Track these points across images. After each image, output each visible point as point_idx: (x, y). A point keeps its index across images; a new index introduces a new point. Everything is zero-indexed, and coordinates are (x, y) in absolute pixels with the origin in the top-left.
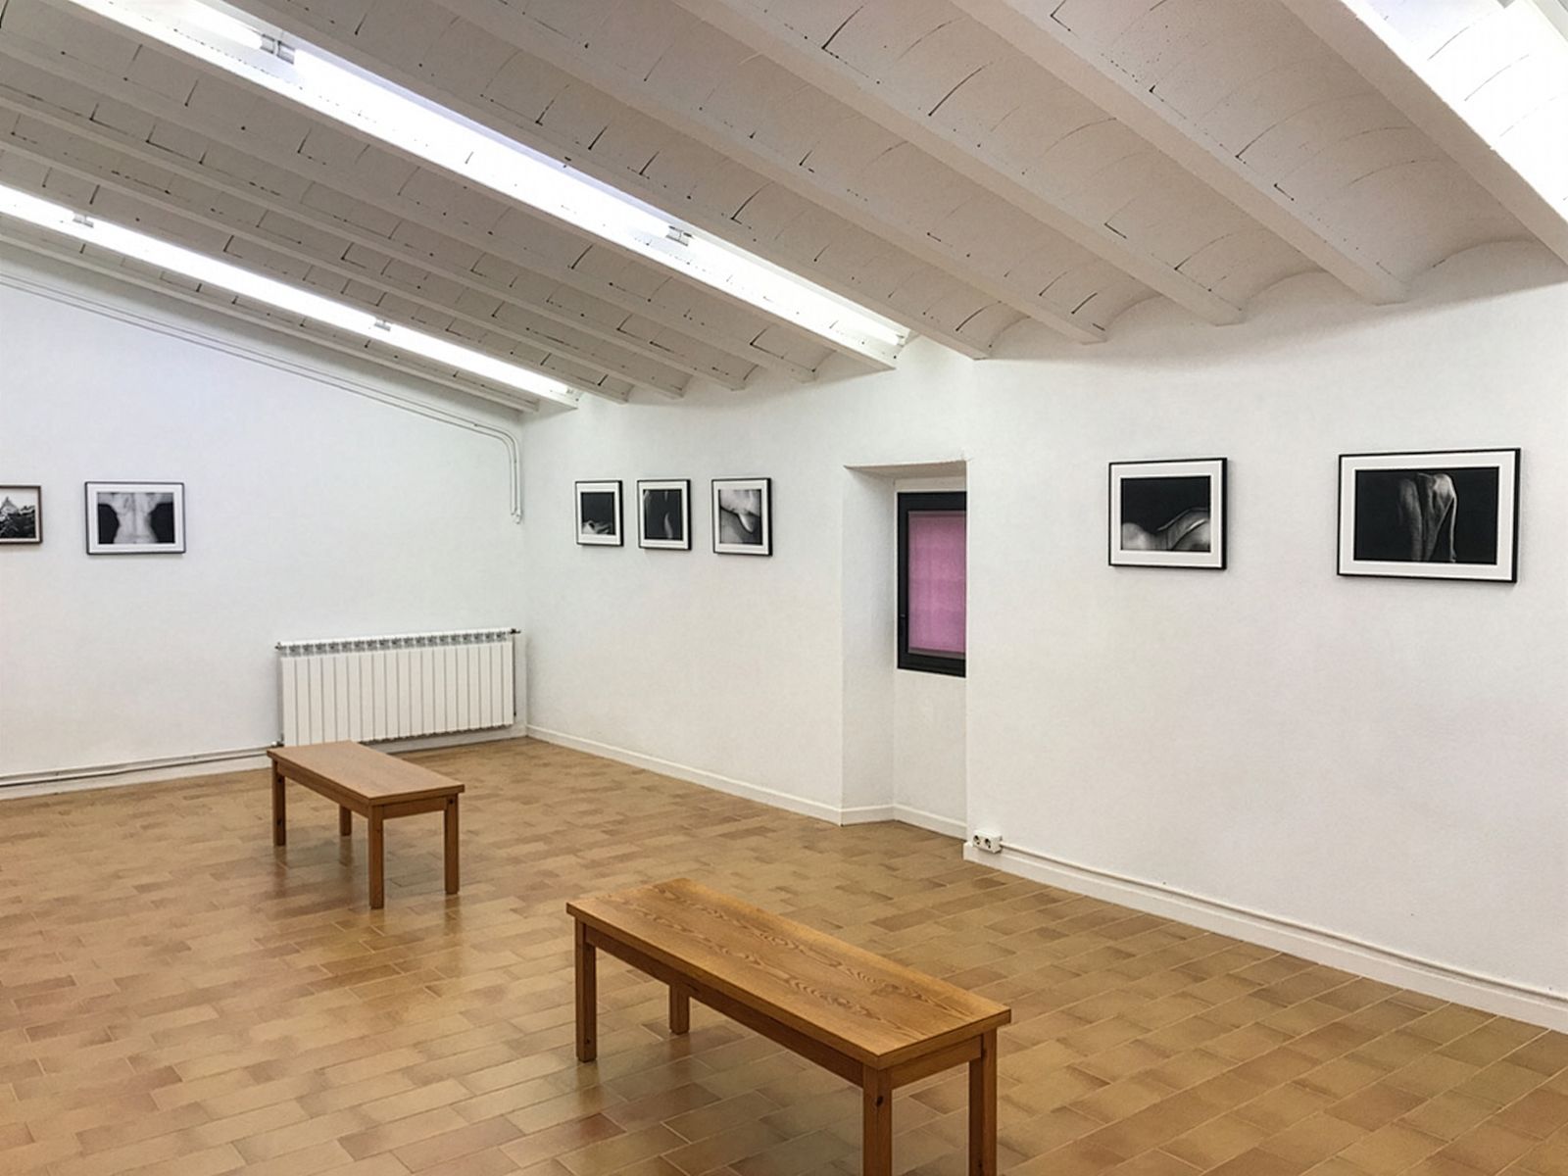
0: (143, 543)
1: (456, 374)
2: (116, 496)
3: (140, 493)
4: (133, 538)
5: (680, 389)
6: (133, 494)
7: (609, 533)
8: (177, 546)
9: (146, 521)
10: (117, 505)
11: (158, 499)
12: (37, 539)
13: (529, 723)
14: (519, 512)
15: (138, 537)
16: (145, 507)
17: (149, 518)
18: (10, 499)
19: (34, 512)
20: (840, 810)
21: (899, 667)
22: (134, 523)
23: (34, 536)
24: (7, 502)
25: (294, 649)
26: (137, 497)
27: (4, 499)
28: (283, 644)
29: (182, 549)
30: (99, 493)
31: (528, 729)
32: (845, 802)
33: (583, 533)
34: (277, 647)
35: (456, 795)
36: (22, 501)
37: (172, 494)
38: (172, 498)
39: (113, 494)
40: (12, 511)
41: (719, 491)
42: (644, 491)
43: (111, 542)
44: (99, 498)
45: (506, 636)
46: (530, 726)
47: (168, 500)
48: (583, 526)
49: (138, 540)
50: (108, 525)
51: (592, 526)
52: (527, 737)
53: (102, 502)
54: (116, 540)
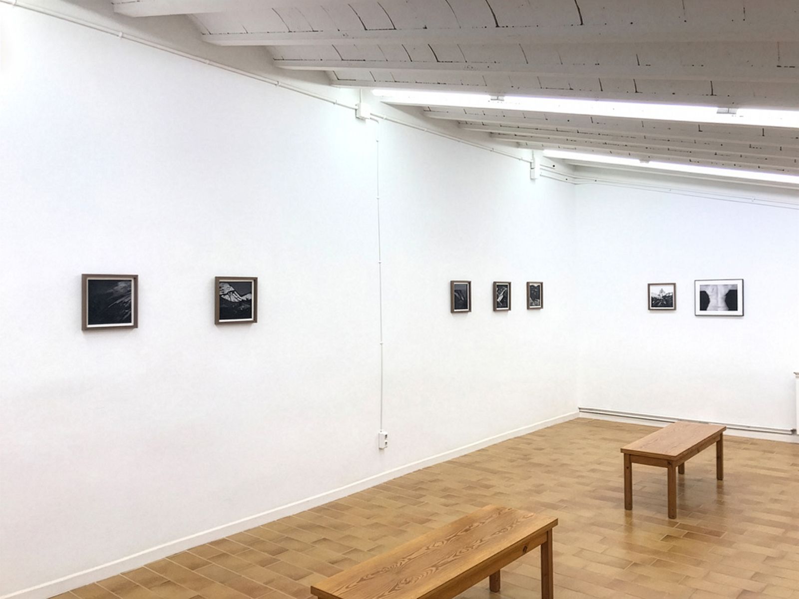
0: (720, 310)
2: (708, 287)
3: (720, 285)
4: (716, 308)
6: (716, 285)
9: (722, 298)
10: (709, 292)
11: (730, 288)
12: (674, 308)
15: (719, 307)
16: (723, 292)
17: (724, 297)
18: (663, 289)
19: (672, 295)
22: (717, 301)
23: (672, 306)
24: (662, 291)
26: (719, 287)
27: (660, 289)
29: (741, 314)
30: (701, 286)
34: (795, 373)
36: (668, 290)
37: (737, 285)
38: (737, 287)
40: (664, 295)
43: (706, 310)
44: (701, 289)
47: (735, 289)
49: (719, 309)
50: (705, 301)
53: (702, 290)
54: (708, 308)
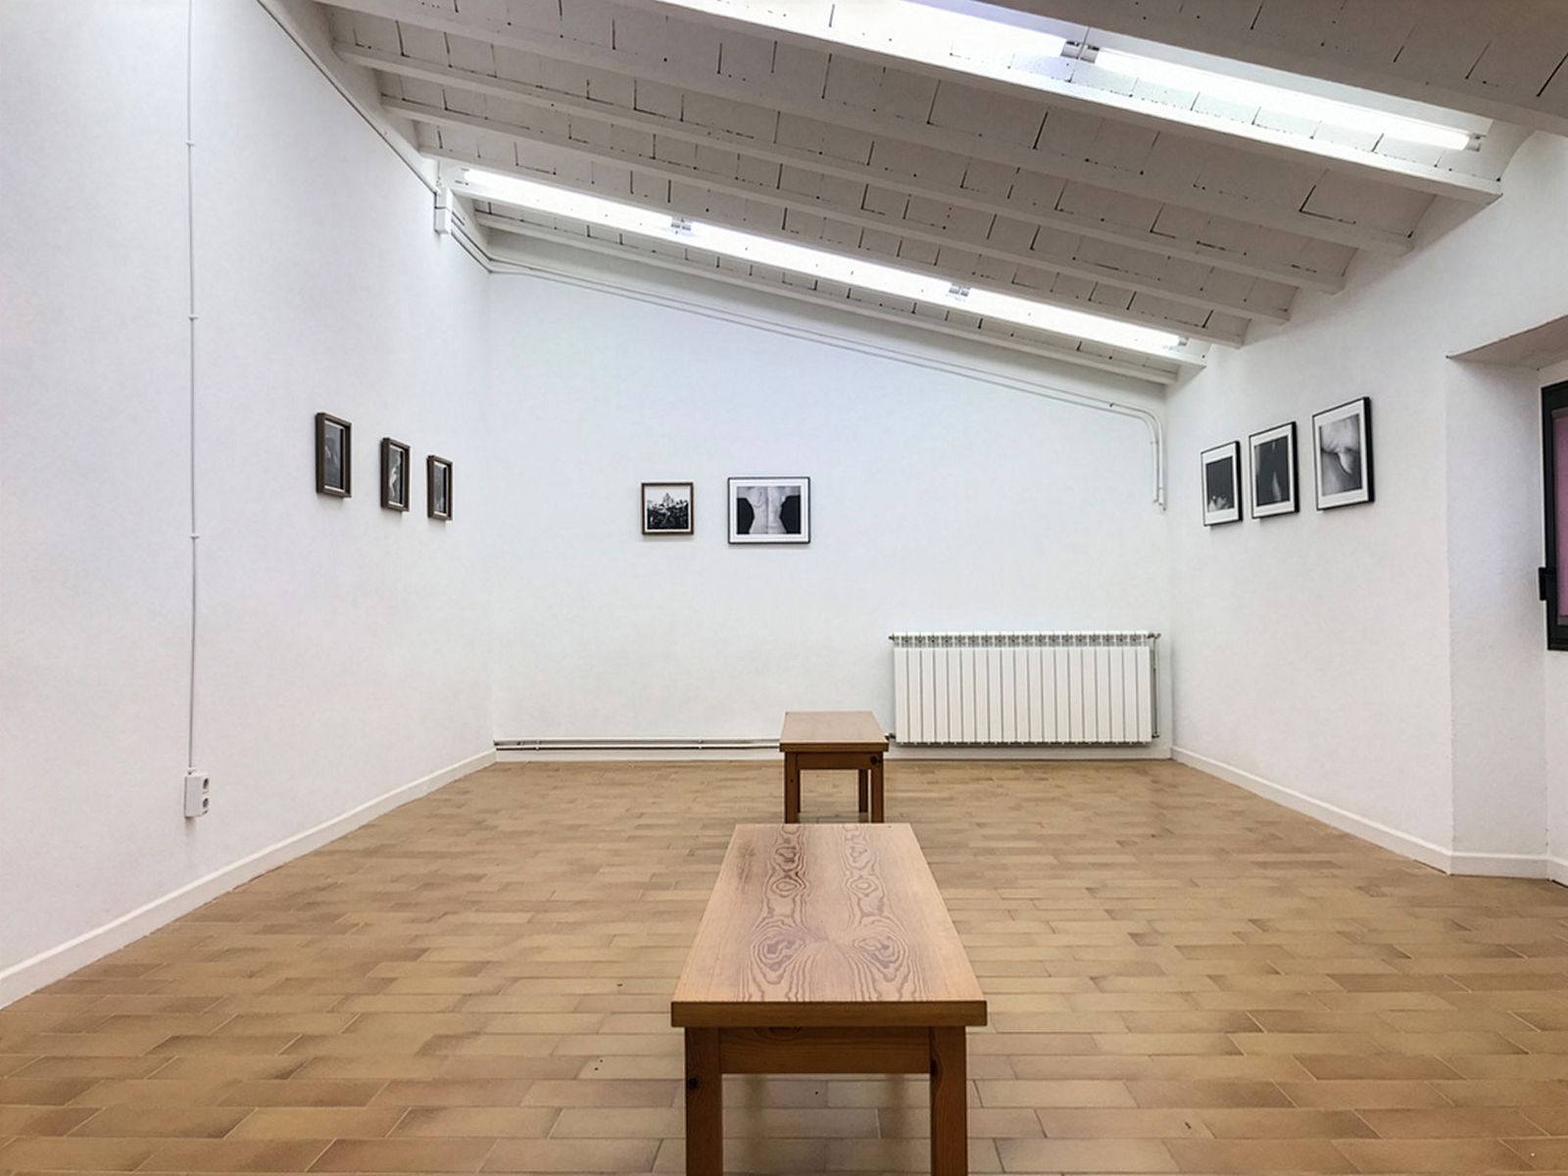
0: (774, 533)
1: (1079, 346)
2: (752, 490)
3: (772, 488)
4: (765, 530)
5: (1286, 310)
6: (766, 488)
7: (1229, 508)
8: (803, 537)
9: (776, 512)
10: (753, 500)
11: (789, 493)
12: (689, 530)
13: (1175, 743)
14: (1161, 500)
15: (769, 528)
16: (776, 501)
17: (779, 510)
18: (670, 494)
19: (687, 505)
20: (1450, 853)
21: (1550, 648)
22: (766, 515)
23: (687, 528)
24: (667, 498)
25: (906, 640)
26: (770, 492)
27: (664, 495)
28: (896, 634)
29: (807, 540)
30: (739, 488)
31: (1172, 750)
32: (1456, 841)
33: (1208, 511)
34: (890, 638)
35: (881, 754)
36: (680, 496)
37: (799, 487)
38: (799, 491)
39: (750, 488)
40: (671, 505)
41: (1320, 428)
42: (1255, 447)
43: (747, 533)
44: (738, 493)
45: (1142, 640)
46: (1175, 748)
47: (796, 494)
48: (1209, 503)
49: (770, 531)
50: (745, 516)
51: (1215, 502)
52: (1170, 759)
53: (741, 496)
54: (751, 531)
